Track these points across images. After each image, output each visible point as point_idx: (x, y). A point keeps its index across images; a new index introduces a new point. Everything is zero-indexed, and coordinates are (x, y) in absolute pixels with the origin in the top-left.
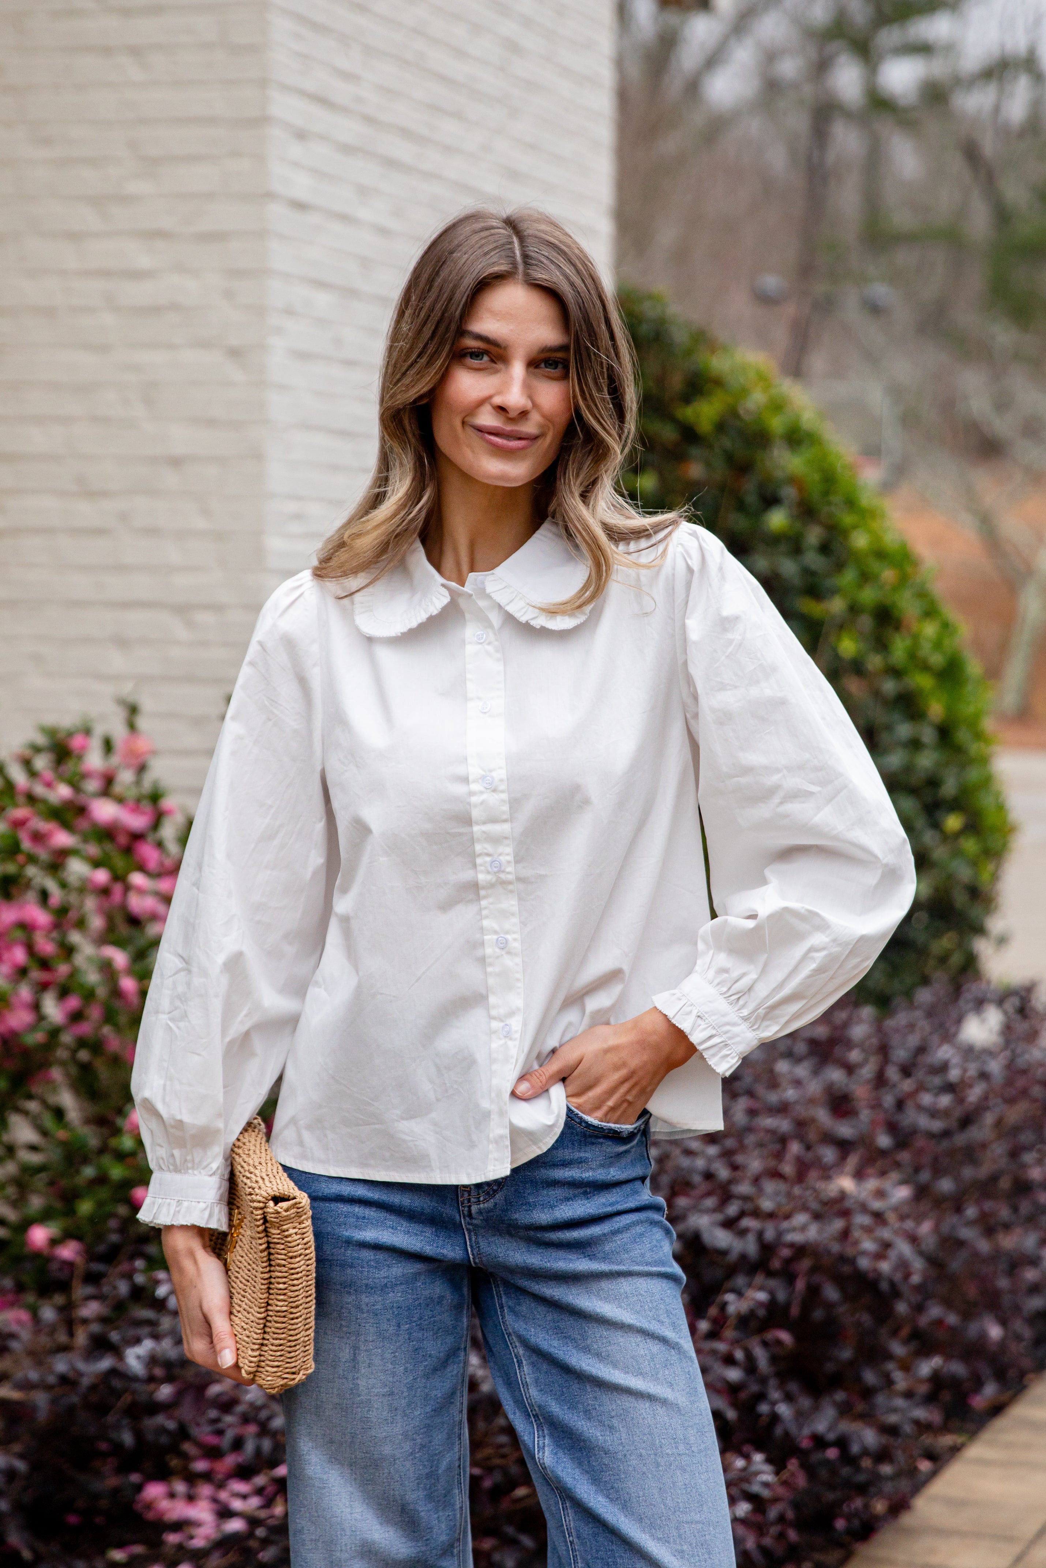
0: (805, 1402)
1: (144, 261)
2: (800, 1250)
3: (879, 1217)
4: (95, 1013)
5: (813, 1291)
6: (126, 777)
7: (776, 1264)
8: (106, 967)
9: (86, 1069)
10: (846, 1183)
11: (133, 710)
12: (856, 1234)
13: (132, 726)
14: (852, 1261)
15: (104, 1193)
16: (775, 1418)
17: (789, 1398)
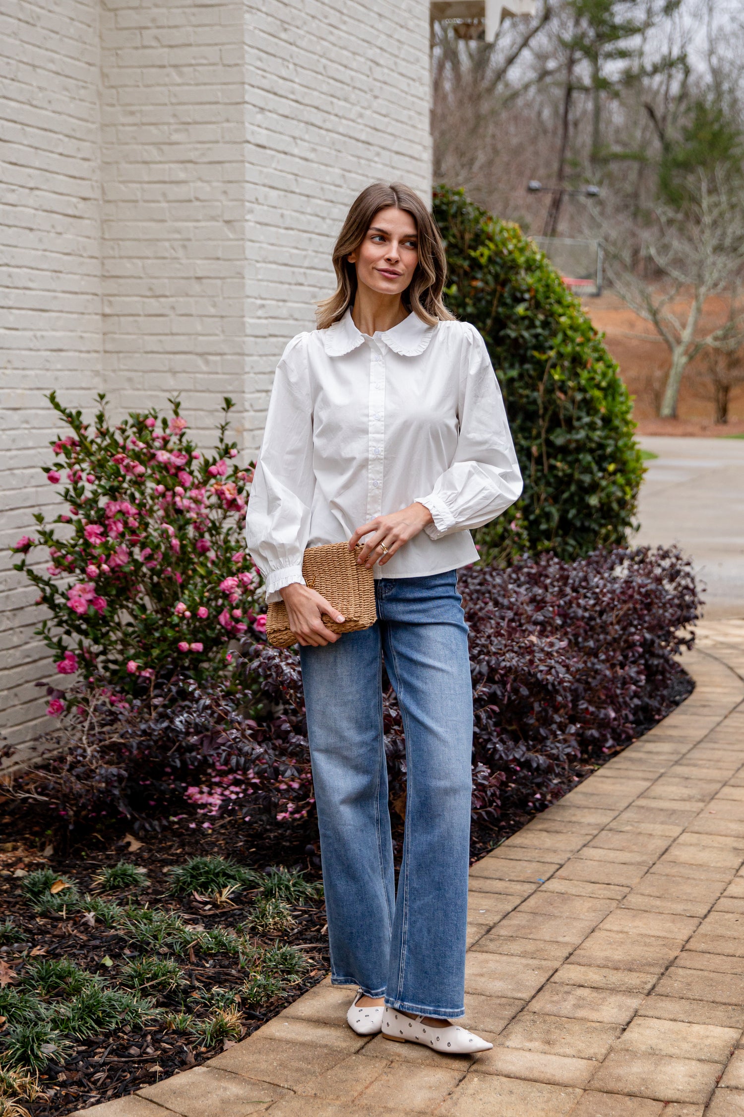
0: (511, 744)
1: (182, 176)
2: (509, 670)
3: (549, 655)
4: (159, 557)
5: (516, 691)
6: (174, 439)
7: (497, 677)
8: (164, 534)
9: (156, 586)
10: (534, 638)
11: (178, 405)
12: (537, 662)
13: (176, 413)
14: (535, 675)
15: (165, 646)
16: (495, 750)
17: (502, 741)
